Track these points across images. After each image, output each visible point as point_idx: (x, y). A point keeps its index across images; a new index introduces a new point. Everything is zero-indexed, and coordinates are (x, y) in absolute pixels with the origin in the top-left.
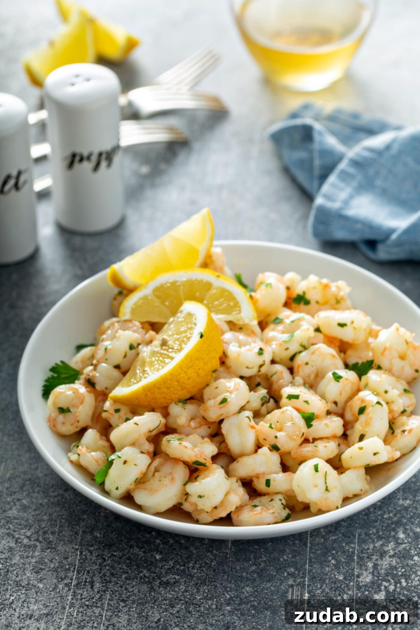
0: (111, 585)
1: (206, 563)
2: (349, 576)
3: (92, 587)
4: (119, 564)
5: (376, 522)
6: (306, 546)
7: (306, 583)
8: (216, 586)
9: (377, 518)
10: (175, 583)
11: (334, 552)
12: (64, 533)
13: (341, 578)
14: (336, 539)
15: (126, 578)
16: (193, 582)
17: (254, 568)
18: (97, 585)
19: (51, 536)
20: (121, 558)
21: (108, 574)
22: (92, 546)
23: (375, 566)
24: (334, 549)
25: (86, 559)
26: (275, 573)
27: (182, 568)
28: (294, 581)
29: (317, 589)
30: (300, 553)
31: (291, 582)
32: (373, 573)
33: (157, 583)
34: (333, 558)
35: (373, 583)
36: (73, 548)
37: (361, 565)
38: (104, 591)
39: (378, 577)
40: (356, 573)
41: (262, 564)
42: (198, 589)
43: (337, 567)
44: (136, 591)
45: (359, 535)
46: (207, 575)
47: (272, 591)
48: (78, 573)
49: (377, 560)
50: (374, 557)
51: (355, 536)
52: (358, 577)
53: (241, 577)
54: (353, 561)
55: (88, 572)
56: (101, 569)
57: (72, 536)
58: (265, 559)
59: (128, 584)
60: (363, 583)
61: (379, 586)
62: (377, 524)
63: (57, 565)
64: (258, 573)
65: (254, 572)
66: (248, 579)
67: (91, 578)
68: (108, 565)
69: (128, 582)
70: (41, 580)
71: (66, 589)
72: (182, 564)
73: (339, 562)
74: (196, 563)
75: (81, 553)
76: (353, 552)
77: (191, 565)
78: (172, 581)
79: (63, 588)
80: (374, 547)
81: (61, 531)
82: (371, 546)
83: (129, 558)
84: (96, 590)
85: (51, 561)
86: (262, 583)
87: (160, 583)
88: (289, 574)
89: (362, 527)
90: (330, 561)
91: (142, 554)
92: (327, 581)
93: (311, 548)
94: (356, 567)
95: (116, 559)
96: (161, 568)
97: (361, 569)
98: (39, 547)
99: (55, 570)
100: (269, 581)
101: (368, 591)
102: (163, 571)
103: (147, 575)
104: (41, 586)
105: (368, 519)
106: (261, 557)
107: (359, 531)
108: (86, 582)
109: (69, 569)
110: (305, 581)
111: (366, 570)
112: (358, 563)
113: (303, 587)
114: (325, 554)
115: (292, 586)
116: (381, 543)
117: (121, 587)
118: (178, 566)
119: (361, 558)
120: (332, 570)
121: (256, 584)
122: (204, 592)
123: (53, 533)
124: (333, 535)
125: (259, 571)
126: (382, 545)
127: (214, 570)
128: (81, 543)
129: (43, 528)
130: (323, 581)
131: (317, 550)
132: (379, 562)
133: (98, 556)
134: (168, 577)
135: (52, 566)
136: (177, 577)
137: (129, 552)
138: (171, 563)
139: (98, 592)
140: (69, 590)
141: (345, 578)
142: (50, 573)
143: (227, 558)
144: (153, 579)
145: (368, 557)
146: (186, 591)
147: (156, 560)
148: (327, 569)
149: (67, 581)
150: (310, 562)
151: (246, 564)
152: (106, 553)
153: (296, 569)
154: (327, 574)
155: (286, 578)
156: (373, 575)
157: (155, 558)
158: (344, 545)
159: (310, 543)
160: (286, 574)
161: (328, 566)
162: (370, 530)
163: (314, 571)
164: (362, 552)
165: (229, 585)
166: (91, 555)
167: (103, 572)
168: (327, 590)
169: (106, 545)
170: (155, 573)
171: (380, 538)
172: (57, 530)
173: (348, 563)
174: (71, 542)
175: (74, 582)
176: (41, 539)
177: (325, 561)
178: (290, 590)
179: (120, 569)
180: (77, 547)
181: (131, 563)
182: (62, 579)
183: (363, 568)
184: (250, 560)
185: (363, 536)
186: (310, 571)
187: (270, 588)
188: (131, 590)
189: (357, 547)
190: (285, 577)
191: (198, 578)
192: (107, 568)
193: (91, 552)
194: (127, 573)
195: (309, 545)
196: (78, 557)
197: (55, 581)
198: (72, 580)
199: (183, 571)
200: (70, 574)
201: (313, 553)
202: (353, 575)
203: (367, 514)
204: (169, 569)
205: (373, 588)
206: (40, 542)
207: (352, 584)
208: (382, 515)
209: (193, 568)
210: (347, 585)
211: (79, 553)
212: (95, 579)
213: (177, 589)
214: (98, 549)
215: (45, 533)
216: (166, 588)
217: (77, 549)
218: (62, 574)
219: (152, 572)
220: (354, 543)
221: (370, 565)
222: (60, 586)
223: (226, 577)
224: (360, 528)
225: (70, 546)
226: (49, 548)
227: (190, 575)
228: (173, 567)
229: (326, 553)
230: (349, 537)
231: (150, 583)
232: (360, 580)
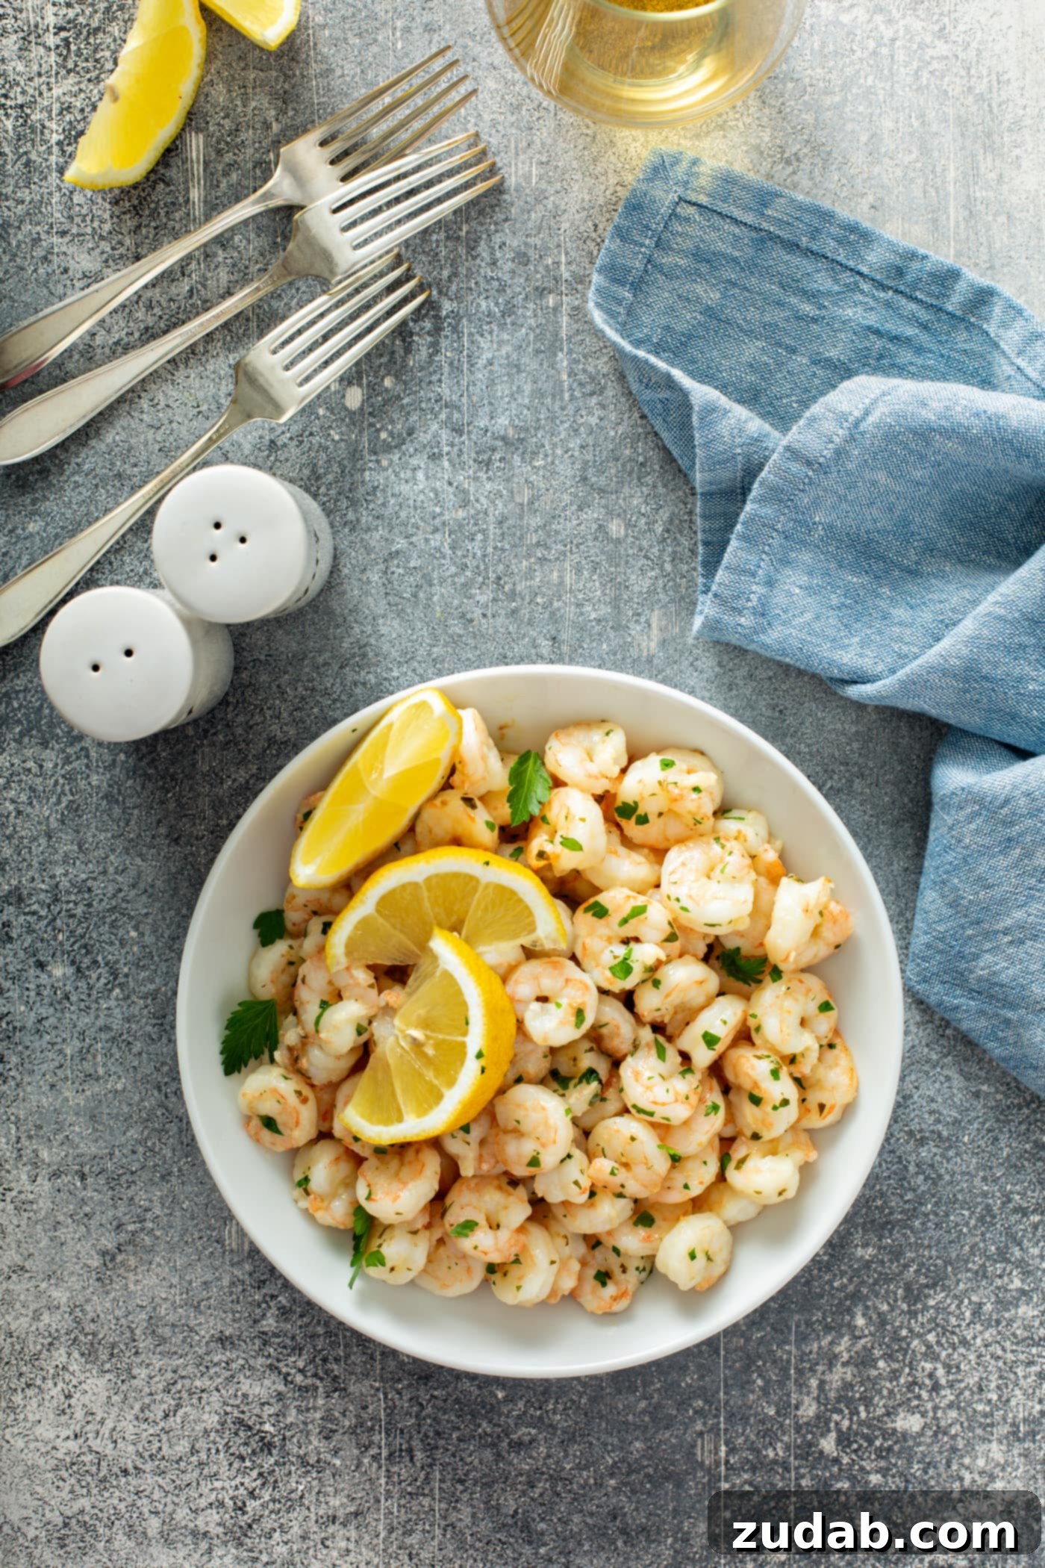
0: (438, 1454)
1: (573, 1401)
2: (785, 1408)
3: (412, 1459)
4: (445, 1413)
5: (822, 1297)
6: (718, 1354)
7: (722, 1426)
8: (591, 1444)
9: (823, 1289)
10: (530, 1442)
11: (760, 1363)
12: (353, 1358)
13: (772, 1412)
14: (762, 1337)
15: (460, 1440)
16: (557, 1440)
17: (643, 1404)
18: (419, 1455)
19: (335, 1367)
20: (445, 1401)
21: (431, 1434)
22: (399, 1380)
23: (822, 1384)
24: (760, 1357)
25: (395, 1407)
26: (674, 1412)
27: (538, 1413)
28: (705, 1424)
29: (737, 1437)
30: (710, 1370)
31: (699, 1427)
32: (817, 1399)
33: (505, 1444)
34: (760, 1376)
35: (818, 1417)
36: (372, 1386)
37: (800, 1386)
38: (431, 1466)
39: (825, 1405)
40: (794, 1402)
41: (656, 1396)
42: (565, 1451)
43: (765, 1391)
44: (476, 1462)
45: (798, 1326)
46: (576, 1423)
47: (673, 1446)
48: (388, 1435)
49: (823, 1373)
50: (820, 1368)
51: (789, 1329)
52: (797, 1408)
53: (626, 1423)
54: (788, 1378)
55: (402, 1432)
56: (419, 1425)
57: (365, 1363)
58: (658, 1386)
59: (464, 1450)
60: (805, 1420)
61: (828, 1421)
62: (823, 1301)
63: (354, 1421)
64: (650, 1413)
65: (644, 1412)
66: (637, 1427)
67: (408, 1442)
68: (429, 1416)
69: (462, 1445)
70: (336, 1452)
71: (375, 1465)
72: (536, 1405)
73: (768, 1382)
74: (557, 1402)
75: (386, 1395)
76: (788, 1361)
77: (551, 1406)
78: (527, 1439)
79: (371, 1465)
80: (820, 1348)
81: (347, 1356)
82: (815, 1346)
83: (457, 1401)
84: (418, 1464)
85: (344, 1414)
86: (657, 1432)
87: (509, 1444)
88: (696, 1412)
89: (802, 1309)
90: (754, 1382)
91: (477, 1392)
92: (752, 1420)
93: (726, 1360)
94: (793, 1388)
95: (440, 1403)
96: (507, 1416)
97: (801, 1393)
98: (321, 1390)
99: (353, 1431)
100: (667, 1428)
101: (811, 1432)
102: (511, 1421)
103: (488, 1430)
104: (338, 1462)
105: (810, 1292)
106: (653, 1383)
107: (797, 1317)
108: (401, 1450)
109: (372, 1429)
110: (719, 1423)
111: (808, 1394)
112: (796, 1380)
113: (718, 1435)
114: (747, 1369)
115: (701, 1434)
116: (829, 1338)
117: (454, 1455)
118: (531, 1411)
119: (800, 1372)
120: (759, 1398)
121: (648, 1435)
122: (575, 1456)
123: (337, 1360)
124: (758, 1330)
125: (651, 1409)
126: (831, 1343)
127: (586, 1414)
128: (382, 1377)
129: (320, 1351)
130: (745, 1420)
131: (735, 1362)
132: (827, 1377)
133: (411, 1399)
134: (520, 1433)
135: (347, 1423)
136: (533, 1431)
137: (456, 1388)
138: (521, 1404)
139: (422, 1468)
140: (380, 1467)
141: (778, 1413)
142: (346, 1438)
143: (602, 1389)
144: (499, 1437)
145: (811, 1369)
146: (549, 1456)
147: (499, 1402)
148: (751, 1397)
149: (373, 1451)
150: (726, 1386)
151: (632, 1399)
152: (421, 1393)
153: (706, 1401)
154: (750, 1408)
155: (692, 1420)
156: (819, 1402)
157: (496, 1396)
158: (775, 1348)
159: (725, 1349)
160: (691, 1412)
161: (753, 1392)
162: (813, 1315)
163: (732, 1403)
164: (802, 1361)
165: (610, 1440)
166: (401, 1398)
167: (423, 1430)
168: (753, 1437)
169: (420, 1378)
170: (499, 1426)
171: (828, 1329)
172: (342, 1354)
173: (781, 1384)
174: (367, 1375)
175: (385, 1453)
176: (321, 1373)
177: (748, 1382)
178: (699, 1442)
179: (448, 1421)
180: (377, 1385)
181: (461, 1410)
182: (367, 1448)
183: (805, 1390)
184: (636, 1390)
185: (803, 1327)
186: (727, 1403)
187: (668, 1440)
188: (469, 1460)
189: (794, 1350)
190: (690, 1418)
191: (564, 1432)
192: (429, 1421)
193: (399, 1393)
194: (459, 1429)
195: (722, 1353)
196: (383, 1405)
197: (356, 1452)
198: (380, 1448)
199: (540, 1418)
200: (376, 1438)
201: (730, 1368)
202: (789, 1405)
203: (808, 1283)
204: (519, 1417)
205: (818, 1428)
206: (321, 1379)
207: (787, 1422)
208: (830, 1282)
209: (555, 1412)
210: (782, 1425)
211: (381, 1396)
212: (414, 1443)
213: (535, 1454)
214: (410, 1385)
215: (325, 1360)
216: (518, 1453)
217: (378, 1390)
218: (364, 1439)
219: (495, 1425)
220: (790, 1344)
221: (814, 1383)
222: (366, 1461)
223: (604, 1425)
224: (797, 1312)
225: (367, 1383)
226: (335, 1390)
227: (551, 1426)
228: (525, 1413)
229: (748, 1366)
230: (782, 1332)
231: (494, 1445)
232: (799, 1413)
